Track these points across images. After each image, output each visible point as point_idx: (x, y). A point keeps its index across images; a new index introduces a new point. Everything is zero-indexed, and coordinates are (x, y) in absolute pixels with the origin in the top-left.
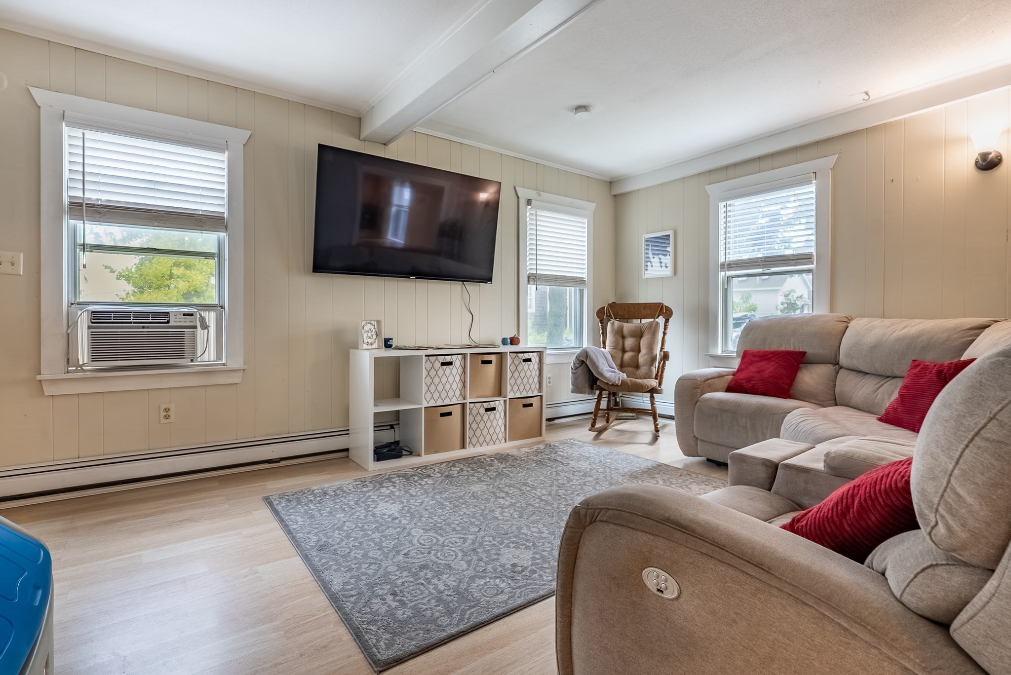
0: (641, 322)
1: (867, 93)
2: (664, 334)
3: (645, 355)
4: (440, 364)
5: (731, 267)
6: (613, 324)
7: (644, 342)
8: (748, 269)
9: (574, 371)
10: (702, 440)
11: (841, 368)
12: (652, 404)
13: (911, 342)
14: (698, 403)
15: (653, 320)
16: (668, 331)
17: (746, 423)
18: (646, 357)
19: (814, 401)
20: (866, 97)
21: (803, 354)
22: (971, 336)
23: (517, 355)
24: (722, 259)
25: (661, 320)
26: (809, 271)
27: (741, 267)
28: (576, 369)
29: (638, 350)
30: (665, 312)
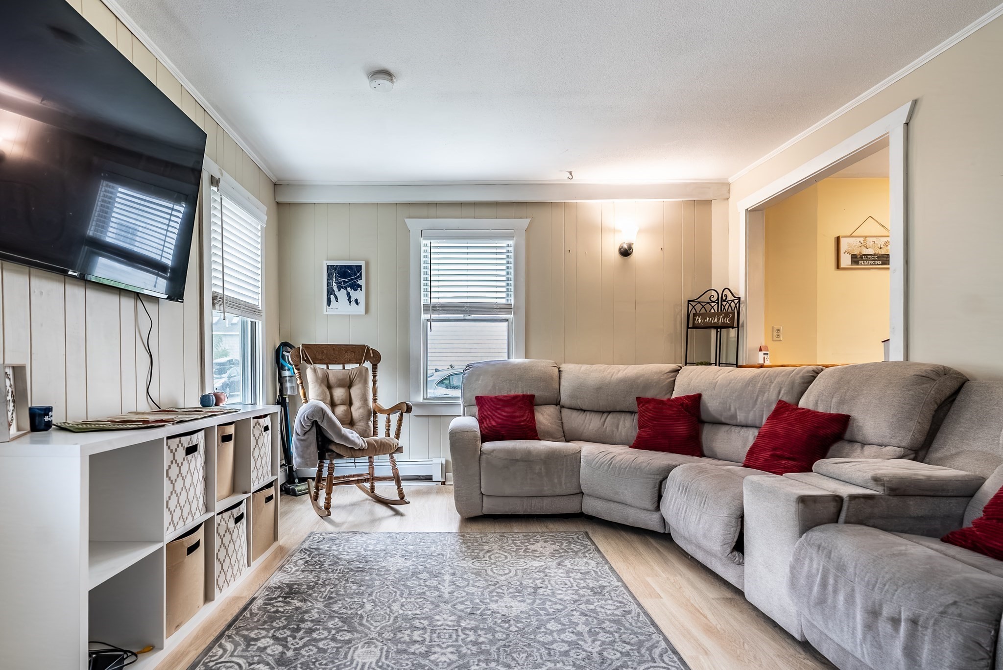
0: (344, 368)
1: (571, 173)
2: (374, 382)
3: (359, 408)
4: (184, 452)
5: (435, 310)
6: (315, 370)
7: (355, 392)
8: (454, 314)
9: (303, 438)
10: (488, 496)
11: (563, 407)
12: (371, 466)
13: (631, 383)
14: (484, 457)
15: (358, 365)
16: (378, 378)
17: (541, 469)
18: (361, 410)
19: (552, 440)
20: (571, 177)
21: (532, 397)
22: (672, 377)
23: (258, 422)
24: (424, 300)
25: (368, 365)
26: (507, 320)
27: (447, 310)
28: (305, 434)
29: (348, 402)
30: (372, 356)
